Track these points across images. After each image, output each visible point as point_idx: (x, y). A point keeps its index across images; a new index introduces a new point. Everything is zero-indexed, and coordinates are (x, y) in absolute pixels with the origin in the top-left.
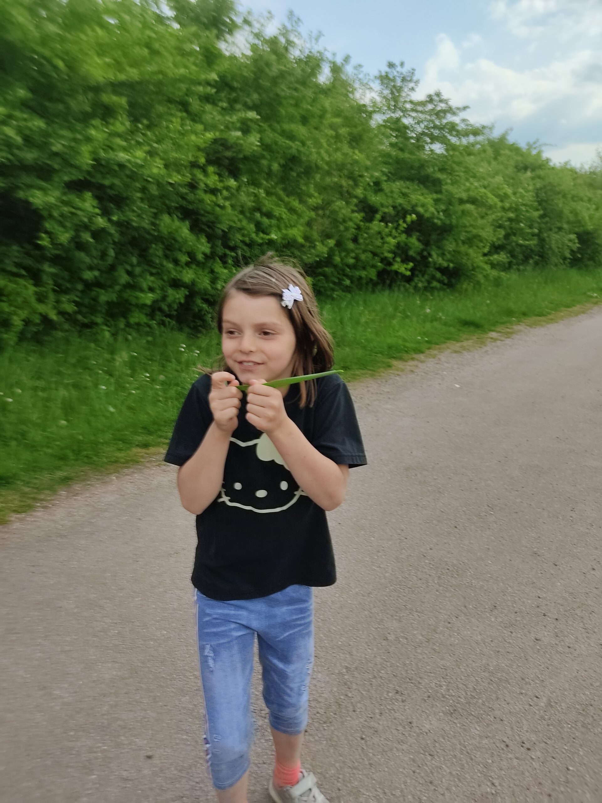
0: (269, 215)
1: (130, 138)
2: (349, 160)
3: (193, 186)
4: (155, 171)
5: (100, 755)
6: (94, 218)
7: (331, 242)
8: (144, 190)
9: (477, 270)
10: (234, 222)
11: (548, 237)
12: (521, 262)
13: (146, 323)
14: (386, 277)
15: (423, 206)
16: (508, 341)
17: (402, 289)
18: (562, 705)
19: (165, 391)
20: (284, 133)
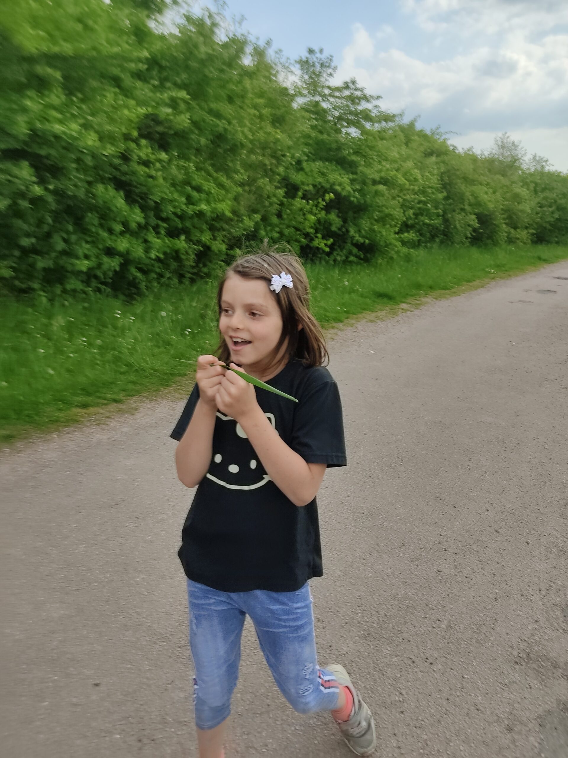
0: (198, 189)
1: (65, 110)
2: (271, 139)
3: (125, 157)
4: (90, 143)
5: (51, 684)
6: (31, 187)
7: (257, 217)
8: (78, 161)
9: (390, 247)
10: (166, 194)
11: (452, 217)
12: (428, 240)
13: (81, 290)
14: (308, 251)
15: (340, 185)
16: (417, 312)
17: (323, 262)
18: (460, 626)
19: (101, 354)
20: (211, 112)
